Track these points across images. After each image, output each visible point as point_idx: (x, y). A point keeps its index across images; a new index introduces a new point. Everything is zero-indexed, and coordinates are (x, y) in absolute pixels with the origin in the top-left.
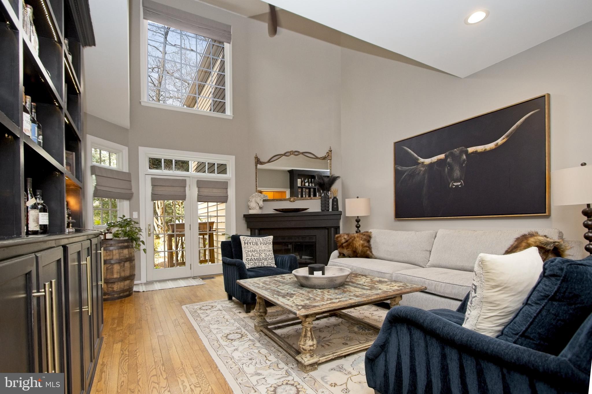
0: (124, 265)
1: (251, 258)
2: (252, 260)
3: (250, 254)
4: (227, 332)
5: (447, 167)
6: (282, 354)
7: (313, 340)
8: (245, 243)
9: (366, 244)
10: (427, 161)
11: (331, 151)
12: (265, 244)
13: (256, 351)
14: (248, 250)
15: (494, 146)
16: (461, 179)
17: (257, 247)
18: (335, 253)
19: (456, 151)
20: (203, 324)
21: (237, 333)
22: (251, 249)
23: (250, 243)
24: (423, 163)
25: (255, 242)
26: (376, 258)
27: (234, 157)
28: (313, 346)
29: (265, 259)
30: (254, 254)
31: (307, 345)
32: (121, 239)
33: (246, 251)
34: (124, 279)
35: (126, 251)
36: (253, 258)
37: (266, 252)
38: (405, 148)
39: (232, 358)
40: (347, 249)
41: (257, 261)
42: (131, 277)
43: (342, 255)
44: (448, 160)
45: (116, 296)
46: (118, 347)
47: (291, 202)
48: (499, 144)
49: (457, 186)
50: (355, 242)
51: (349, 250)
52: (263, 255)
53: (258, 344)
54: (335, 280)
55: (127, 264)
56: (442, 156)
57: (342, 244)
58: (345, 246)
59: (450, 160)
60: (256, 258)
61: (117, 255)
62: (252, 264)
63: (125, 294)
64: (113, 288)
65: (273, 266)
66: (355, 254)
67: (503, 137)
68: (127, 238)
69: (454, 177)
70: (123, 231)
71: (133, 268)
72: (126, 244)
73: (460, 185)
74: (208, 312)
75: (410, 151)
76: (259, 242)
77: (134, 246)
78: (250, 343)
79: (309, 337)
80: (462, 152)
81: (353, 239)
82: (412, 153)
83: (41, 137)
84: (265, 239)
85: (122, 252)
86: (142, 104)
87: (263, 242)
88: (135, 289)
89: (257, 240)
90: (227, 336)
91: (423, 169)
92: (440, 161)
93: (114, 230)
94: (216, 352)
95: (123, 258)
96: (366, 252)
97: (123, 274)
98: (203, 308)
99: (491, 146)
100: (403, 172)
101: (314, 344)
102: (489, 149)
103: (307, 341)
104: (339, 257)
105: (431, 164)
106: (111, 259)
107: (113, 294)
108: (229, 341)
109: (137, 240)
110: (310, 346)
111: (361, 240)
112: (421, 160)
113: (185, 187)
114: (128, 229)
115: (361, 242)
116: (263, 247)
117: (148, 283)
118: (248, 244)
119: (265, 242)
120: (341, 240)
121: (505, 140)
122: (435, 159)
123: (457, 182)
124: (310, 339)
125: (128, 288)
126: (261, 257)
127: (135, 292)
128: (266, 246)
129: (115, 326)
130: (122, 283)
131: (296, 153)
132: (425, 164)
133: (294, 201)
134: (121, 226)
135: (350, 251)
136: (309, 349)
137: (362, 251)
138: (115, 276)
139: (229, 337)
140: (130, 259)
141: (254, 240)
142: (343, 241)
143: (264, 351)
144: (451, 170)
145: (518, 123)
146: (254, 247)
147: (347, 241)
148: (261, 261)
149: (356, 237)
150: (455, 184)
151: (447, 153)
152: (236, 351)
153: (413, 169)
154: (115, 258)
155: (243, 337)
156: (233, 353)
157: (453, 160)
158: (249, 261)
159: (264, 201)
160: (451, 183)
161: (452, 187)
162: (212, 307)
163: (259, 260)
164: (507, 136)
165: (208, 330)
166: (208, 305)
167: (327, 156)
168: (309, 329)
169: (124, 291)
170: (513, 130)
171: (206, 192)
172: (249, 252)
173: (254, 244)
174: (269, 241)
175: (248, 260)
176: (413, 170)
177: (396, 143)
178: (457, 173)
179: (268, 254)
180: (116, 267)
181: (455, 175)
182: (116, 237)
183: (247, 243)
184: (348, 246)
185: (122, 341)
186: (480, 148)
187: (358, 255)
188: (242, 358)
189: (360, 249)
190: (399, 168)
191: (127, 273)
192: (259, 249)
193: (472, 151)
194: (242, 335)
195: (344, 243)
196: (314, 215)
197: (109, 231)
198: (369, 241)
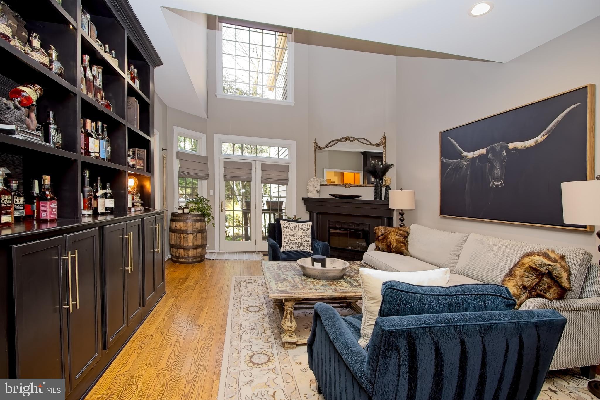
0: (196, 236)
1: (288, 242)
2: (289, 244)
3: (288, 238)
4: (250, 304)
5: (488, 163)
6: (278, 331)
7: (291, 322)
8: (284, 228)
9: (402, 239)
10: (470, 155)
11: (385, 137)
12: (303, 230)
13: (261, 324)
14: (286, 233)
15: (534, 143)
16: (501, 178)
17: (295, 232)
18: (372, 246)
19: (497, 146)
20: (238, 294)
21: (258, 307)
22: (289, 233)
23: (289, 228)
24: (466, 156)
25: (293, 227)
26: (411, 256)
27: (295, 142)
28: (291, 327)
29: (302, 244)
30: (291, 238)
31: (285, 325)
32: (196, 213)
33: (285, 235)
34: (198, 247)
35: (198, 224)
36: (290, 242)
37: (303, 238)
38: (450, 138)
39: (240, 325)
40: (382, 243)
41: (293, 245)
42: (203, 246)
43: (378, 249)
44: (489, 155)
45: (190, 260)
46: (172, 300)
47: (346, 187)
48: (539, 141)
49: (497, 186)
50: (390, 237)
51: (383, 244)
52: (300, 240)
53: (267, 319)
54: (327, 273)
55: (199, 235)
56: (483, 151)
57: (379, 237)
58: (381, 239)
59: (491, 156)
60: (292, 242)
61: (192, 226)
62: (288, 247)
63: (197, 260)
64: (188, 254)
65: (309, 251)
66: (389, 249)
67: (543, 133)
68: (200, 213)
69: (494, 175)
70: (196, 207)
71: (204, 238)
72: (198, 218)
73: (500, 185)
74: (248, 285)
75: (454, 142)
76: (297, 227)
77: (206, 220)
78: (262, 316)
79: (288, 319)
80: (502, 148)
81: (388, 232)
82: (456, 144)
83: (109, 148)
84: (303, 225)
85: (195, 224)
86: (218, 96)
87: (301, 228)
88: (207, 256)
89: (295, 225)
90: (248, 308)
91: (466, 163)
92: (481, 156)
93: (191, 205)
94: (233, 318)
95: (196, 229)
96: (401, 248)
97: (195, 243)
98: (247, 281)
99: (530, 143)
100: (448, 165)
101: (292, 326)
102: (529, 147)
103: (286, 322)
104: (375, 250)
105: (474, 159)
106: (187, 230)
107: (188, 258)
108: (248, 311)
109: (208, 214)
110: (288, 327)
111: (396, 235)
112: (465, 153)
113: (251, 170)
114: (200, 205)
115: (397, 237)
116: (301, 233)
117: (221, 253)
118: (286, 229)
119: (303, 228)
120: (378, 233)
121: (545, 137)
122: (477, 153)
123: (497, 181)
124: (289, 321)
125: (200, 255)
126: (298, 242)
127: (207, 259)
128: (303, 232)
129: (178, 285)
130: (195, 251)
131: (352, 139)
132: (468, 158)
133: (349, 188)
134: (195, 203)
135: (385, 245)
136: (288, 329)
137: (396, 247)
138: (190, 244)
139: (249, 309)
140: (202, 231)
141: (293, 225)
142: (380, 234)
143: (267, 325)
144: (492, 168)
145: (559, 118)
146: (292, 232)
147: (382, 235)
148: (297, 246)
149: (391, 231)
150: (496, 183)
151: (488, 148)
152: (247, 321)
153: (457, 162)
154: (189, 229)
155: (259, 311)
156: (243, 322)
157: (494, 156)
158: (286, 245)
159: (321, 185)
160: (492, 182)
161: (492, 186)
162: (255, 281)
163: (295, 244)
164: (547, 133)
165: (238, 300)
166: (252, 279)
167: (381, 143)
168: (289, 312)
169: (196, 257)
170: (553, 126)
171: (270, 175)
172: (287, 236)
173: (292, 228)
174: (307, 227)
175: (285, 243)
176: (457, 164)
177: (442, 133)
178: (497, 172)
179: (304, 239)
180: (190, 237)
181: (496, 173)
182: (191, 211)
183: (286, 227)
184: (383, 239)
185: (176, 297)
186: (520, 145)
187: (393, 250)
188: (247, 327)
189: (394, 244)
190: (444, 160)
191: (199, 243)
192: (296, 234)
193: (512, 147)
194: (261, 309)
195: (380, 236)
196: (367, 203)
197: (186, 207)
198: (406, 237)
